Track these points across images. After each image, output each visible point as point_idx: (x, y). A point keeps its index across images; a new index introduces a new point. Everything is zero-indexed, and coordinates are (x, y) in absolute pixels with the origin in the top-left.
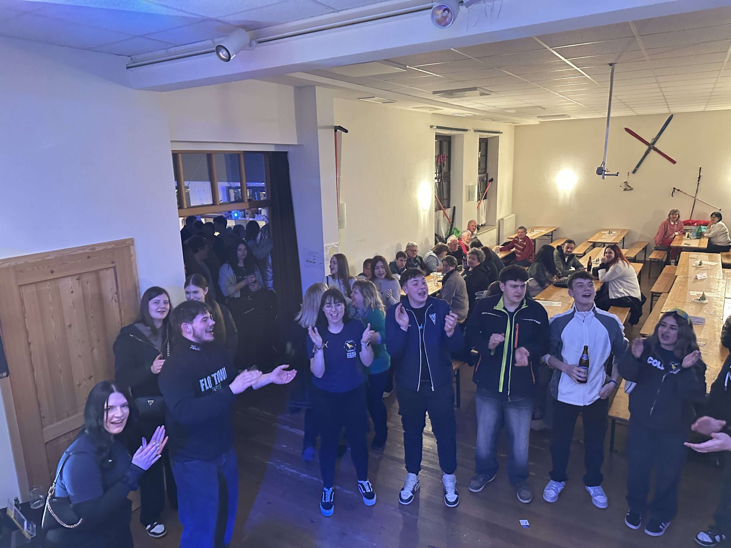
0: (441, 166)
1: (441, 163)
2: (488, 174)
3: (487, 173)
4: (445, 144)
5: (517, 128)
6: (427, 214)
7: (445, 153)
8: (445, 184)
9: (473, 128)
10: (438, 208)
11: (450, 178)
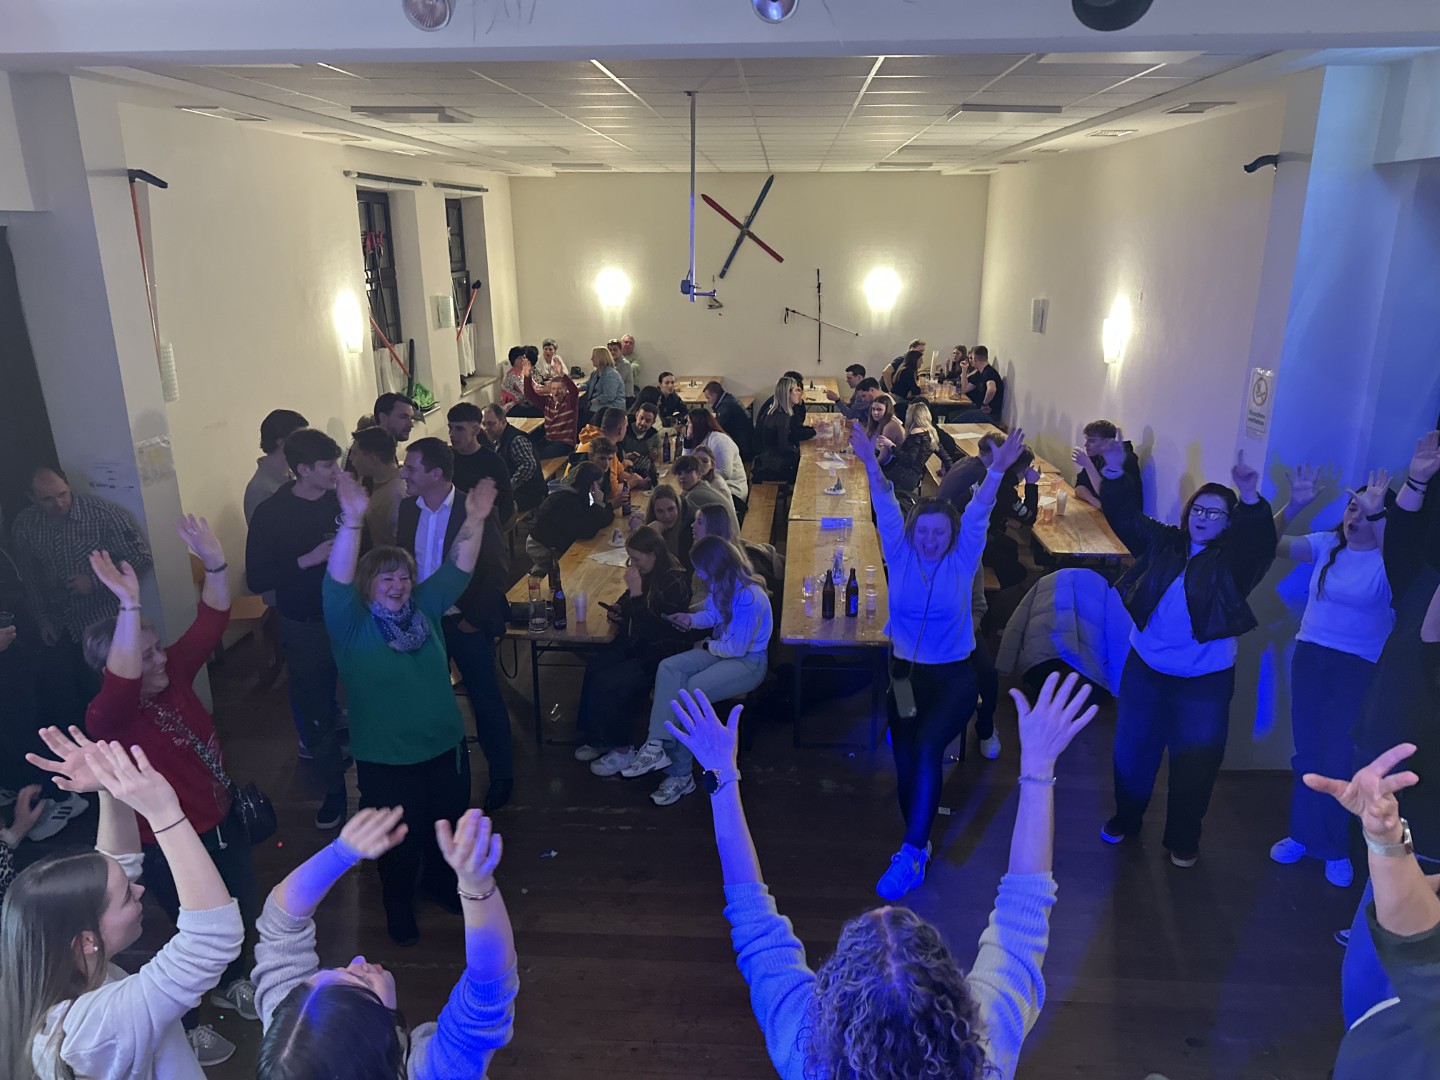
0: (373, 255)
1: (373, 249)
2: (468, 272)
3: (467, 269)
4: (377, 209)
5: (515, 183)
6: (356, 357)
7: (379, 227)
8: (386, 292)
9: (430, 180)
10: (378, 344)
11: (395, 282)
